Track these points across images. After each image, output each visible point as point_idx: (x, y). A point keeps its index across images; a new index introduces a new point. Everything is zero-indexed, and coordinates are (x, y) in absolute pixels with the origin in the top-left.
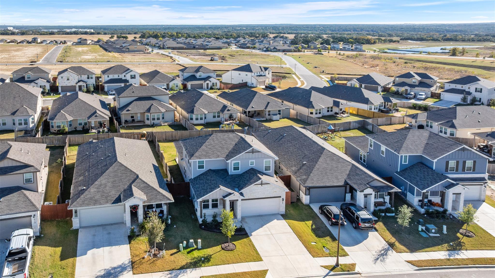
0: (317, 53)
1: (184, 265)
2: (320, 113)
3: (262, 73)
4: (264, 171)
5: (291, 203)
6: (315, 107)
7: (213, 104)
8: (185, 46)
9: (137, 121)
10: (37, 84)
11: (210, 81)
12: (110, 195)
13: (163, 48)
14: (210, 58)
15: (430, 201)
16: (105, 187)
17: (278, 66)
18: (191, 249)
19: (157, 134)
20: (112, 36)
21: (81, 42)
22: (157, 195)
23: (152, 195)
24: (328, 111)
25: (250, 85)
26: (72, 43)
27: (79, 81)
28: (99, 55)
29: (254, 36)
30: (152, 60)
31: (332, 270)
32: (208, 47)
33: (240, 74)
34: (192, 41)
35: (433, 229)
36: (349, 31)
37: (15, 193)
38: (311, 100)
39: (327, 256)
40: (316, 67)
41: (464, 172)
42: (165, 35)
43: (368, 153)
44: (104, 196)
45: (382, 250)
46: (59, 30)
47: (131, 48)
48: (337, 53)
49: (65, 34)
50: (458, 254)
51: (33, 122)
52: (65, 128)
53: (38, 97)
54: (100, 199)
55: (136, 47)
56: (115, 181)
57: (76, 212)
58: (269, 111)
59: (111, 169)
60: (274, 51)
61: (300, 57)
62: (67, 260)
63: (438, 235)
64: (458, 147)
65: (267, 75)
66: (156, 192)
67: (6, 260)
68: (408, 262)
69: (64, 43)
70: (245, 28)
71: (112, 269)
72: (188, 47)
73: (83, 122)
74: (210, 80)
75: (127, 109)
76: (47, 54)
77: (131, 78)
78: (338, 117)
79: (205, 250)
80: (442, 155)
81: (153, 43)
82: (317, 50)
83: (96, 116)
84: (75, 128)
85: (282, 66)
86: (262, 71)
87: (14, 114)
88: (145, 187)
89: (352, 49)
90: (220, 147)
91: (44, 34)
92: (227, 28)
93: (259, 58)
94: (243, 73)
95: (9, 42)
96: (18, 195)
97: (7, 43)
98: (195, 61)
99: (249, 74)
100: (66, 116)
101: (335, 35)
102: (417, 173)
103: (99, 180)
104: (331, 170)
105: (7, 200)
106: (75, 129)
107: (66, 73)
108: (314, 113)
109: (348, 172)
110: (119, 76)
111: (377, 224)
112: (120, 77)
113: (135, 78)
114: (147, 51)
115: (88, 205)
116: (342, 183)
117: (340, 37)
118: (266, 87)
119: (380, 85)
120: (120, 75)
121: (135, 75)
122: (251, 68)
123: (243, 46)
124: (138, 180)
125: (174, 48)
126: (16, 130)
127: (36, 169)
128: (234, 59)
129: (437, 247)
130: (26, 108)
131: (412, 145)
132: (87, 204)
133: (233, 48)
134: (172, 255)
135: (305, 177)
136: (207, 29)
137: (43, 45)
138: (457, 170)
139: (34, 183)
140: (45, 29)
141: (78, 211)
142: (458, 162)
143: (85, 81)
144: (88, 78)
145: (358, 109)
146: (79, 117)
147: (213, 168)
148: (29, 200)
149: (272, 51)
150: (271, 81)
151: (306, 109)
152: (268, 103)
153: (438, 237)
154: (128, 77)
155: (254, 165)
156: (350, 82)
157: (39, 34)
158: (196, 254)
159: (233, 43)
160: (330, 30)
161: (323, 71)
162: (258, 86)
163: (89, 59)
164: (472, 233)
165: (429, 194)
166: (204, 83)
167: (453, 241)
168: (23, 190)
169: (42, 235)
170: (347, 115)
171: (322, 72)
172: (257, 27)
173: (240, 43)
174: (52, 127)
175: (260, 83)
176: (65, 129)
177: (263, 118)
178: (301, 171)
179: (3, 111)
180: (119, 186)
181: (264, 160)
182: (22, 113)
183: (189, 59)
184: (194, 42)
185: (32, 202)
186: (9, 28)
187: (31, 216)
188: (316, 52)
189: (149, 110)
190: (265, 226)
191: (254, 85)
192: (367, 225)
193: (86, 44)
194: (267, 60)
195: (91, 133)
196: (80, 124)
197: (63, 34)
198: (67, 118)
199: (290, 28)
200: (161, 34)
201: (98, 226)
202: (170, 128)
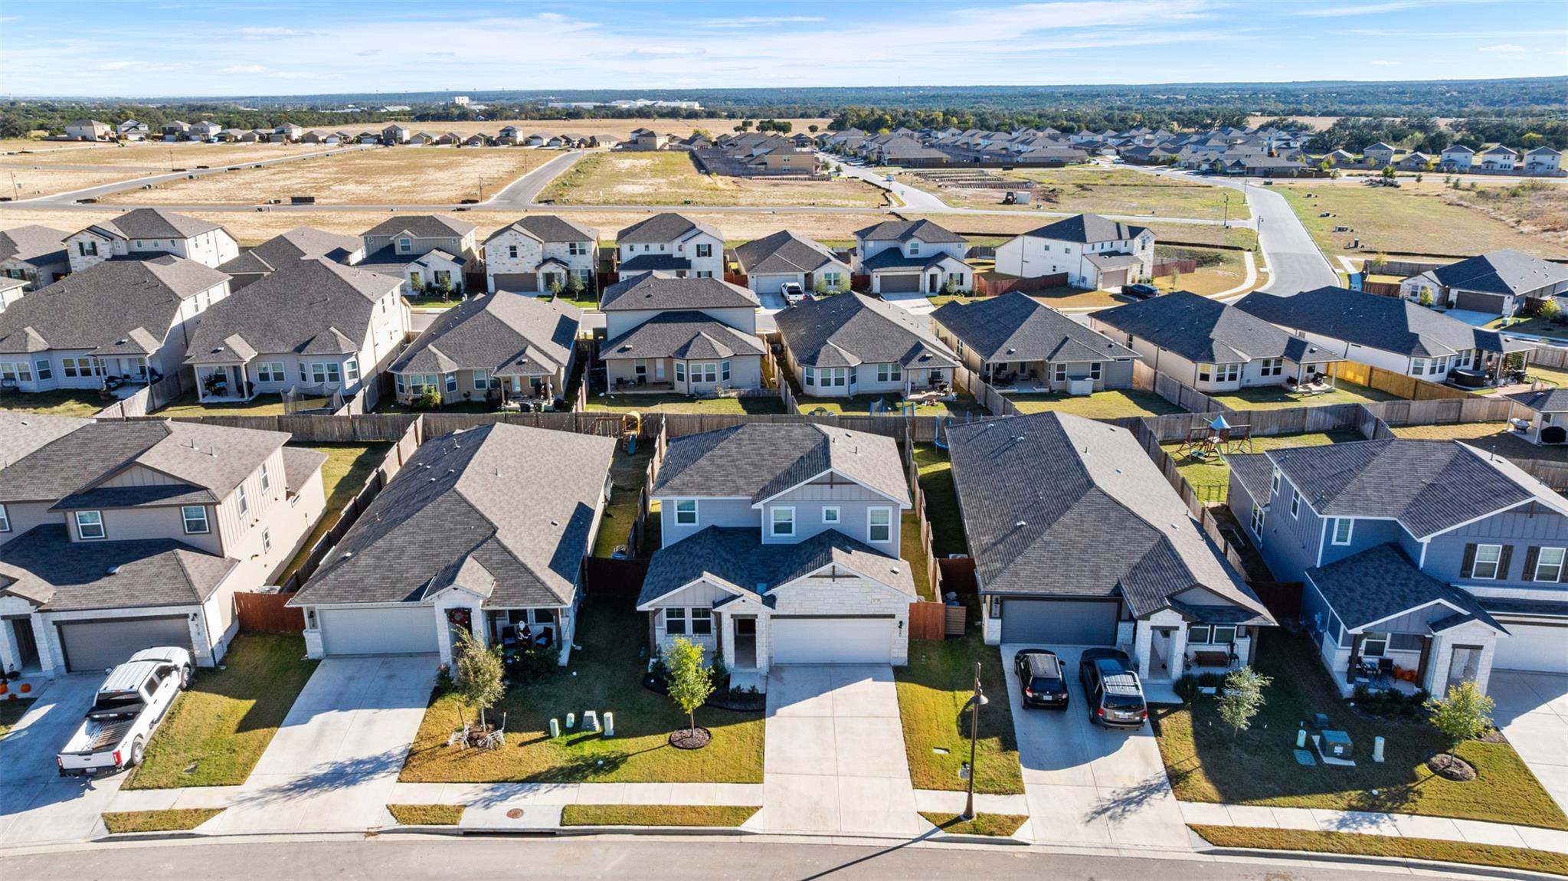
0: (1381, 182)
1: (540, 774)
2: (1232, 377)
3: (1120, 246)
4: (869, 541)
5: (948, 637)
6: (1216, 358)
7: (885, 338)
8: (945, 157)
9: (654, 383)
10: (425, 266)
11: (943, 269)
12: (406, 578)
13: (879, 163)
14: (1002, 195)
15: (1386, 664)
16: (399, 557)
17: (1217, 222)
18: (585, 733)
19: (678, 419)
20: (745, 124)
21: (640, 143)
22: (528, 587)
23: (515, 585)
24: (1265, 372)
25: (1075, 284)
26: (614, 143)
27: (545, 261)
28: (671, 184)
29: (1197, 123)
30: (823, 200)
31: (942, 827)
32: (1020, 159)
33: (1047, 248)
34: (978, 138)
35: (1337, 744)
36: (1556, 101)
37: (156, 557)
38: (1212, 336)
39: (958, 788)
40: (1340, 229)
41: (1527, 583)
42: (907, 118)
43: (1267, 505)
44: (389, 578)
45: (1135, 789)
46: (598, 104)
47: (773, 160)
48: (1447, 182)
49: (613, 117)
50: (1372, 822)
51: (354, 375)
52: (433, 394)
53: (373, 303)
54: (376, 586)
55: (786, 157)
56: (430, 542)
57: (312, 615)
58: (1061, 367)
59: (429, 509)
60: (1234, 175)
61: (1309, 196)
62: (252, 732)
63: (1352, 763)
64: (1512, 501)
65: (1138, 253)
66: (530, 578)
67: (87, 716)
68: (1192, 828)
69: (591, 146)
70: (1184, 97)
71: (352, 764)
72: (956, 160)
73: (487, 379)
74: (942, 263)
75: (620, 346)
76: (524, 177)
77: (698, 256)
78: (1295, 393)
79: (620, 741)
80: (1453, 523)
81: (854, 147)
82: (1381, 172)
83: (521, 363)
84: (465, 395)
85: (1228, 223)
86: (1120, 238)
87: (299, 349)
88: (502, 562)
89: (1517, 168)
90: (753, 464)
91: (551, 118)
92: (1123, 95)
93: (1170, 195)
94: (1058, 245)
95: (437, 143)
96: (163, 562)
97: (432, 144)
98: (955, 205)
99: (1075, 247)
100: (440, 361)
101: (1482, 119)
102: (1366, 575)
103: (388, 536)
104: (1085, 551)
105: (130, 572)
106: (464, 399)
107: (507, 234)
108: (1213, 377)
109: (1137, 560)
110: (662, 249)
111: (1173, 715)
112: (666, 252)
113: (710, 255)
114: (820, 172)
115: (341, 599)
116: (1103, 590)
117: (1498, 126)
118: (1125, 289)
119: (1510, 292)
120: (666, 246)
121: (710, 246)
122: (1083, 229)
123: (1137, 157)
124: (491, 544)
125: (908, 163)
126: (291, 394)
127: (213, 496)
128: (1085, 200)
129: (1319, 797)
130: (335, 335)
131: (1377, 489)
132: (336, 597)
133: (1107, 161)
134: (522, 745)
135: (998, 565)
136: (1057, 100)
137: (530, 150)
138: (1503, 573)
139: (210, 533)
140: (561, 101)
141: (317, 613)
142: (1507, 551)
143: (563, 260)
144: (573, 252)
145: (1372, 369)
146: (476, 365)
147: (720, 523)
148: (186, 576)
149: (1226, 174)
150: (1148, 272)
151: (1190, 362)
152: (1066, 339)
153: (1349, 768)
154: (689, 251)
155: (838, 521)
156: (1411, 281)
157: (538, 116)
158: (589, 749)
159: (1110, 147)
160: (1483, 100)
161: (1357, 243)
162: (1100, 286)
163: (634, 195)
164: (1473, 766)
165: (1388, 642)
166: (922, 275)
167: (1386, 785)
168: (179, 551)
169: (223, 668)
170: (1328, 387)
171: (1352, 245)
172: (1226, 93)
173: (1130, 148)
174: (402, 388)
175: (1108, 277)
176: (431, 397)
177: (1041, 385)
178: (1000, 547)
179: (276, 341)
180: (438, 555)
181: (870, 509)
182: (324, 346)
183: (940, 198)
184: (983, 142)
185: (189, 582)
186: (459, 100)
187: (186, 616)
188: (1378, 179)
189: (683, 351)
190: (829, 694)
191: (1089, 284)
192: (1122, 715)
193: (651, 148)
194: (1194, 203)
195: (505, 410)
196: (480, 384)
197: (606, 117)
198: (442, 366)
199: (1338, 93)
200: (893, 118)
201: (376, 656)
202: (740, 406)
